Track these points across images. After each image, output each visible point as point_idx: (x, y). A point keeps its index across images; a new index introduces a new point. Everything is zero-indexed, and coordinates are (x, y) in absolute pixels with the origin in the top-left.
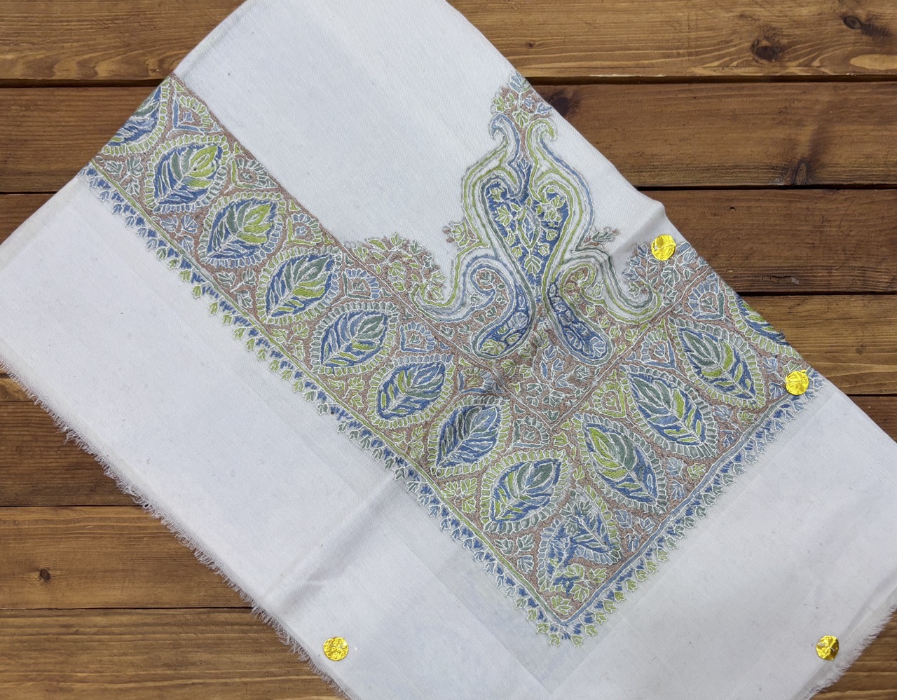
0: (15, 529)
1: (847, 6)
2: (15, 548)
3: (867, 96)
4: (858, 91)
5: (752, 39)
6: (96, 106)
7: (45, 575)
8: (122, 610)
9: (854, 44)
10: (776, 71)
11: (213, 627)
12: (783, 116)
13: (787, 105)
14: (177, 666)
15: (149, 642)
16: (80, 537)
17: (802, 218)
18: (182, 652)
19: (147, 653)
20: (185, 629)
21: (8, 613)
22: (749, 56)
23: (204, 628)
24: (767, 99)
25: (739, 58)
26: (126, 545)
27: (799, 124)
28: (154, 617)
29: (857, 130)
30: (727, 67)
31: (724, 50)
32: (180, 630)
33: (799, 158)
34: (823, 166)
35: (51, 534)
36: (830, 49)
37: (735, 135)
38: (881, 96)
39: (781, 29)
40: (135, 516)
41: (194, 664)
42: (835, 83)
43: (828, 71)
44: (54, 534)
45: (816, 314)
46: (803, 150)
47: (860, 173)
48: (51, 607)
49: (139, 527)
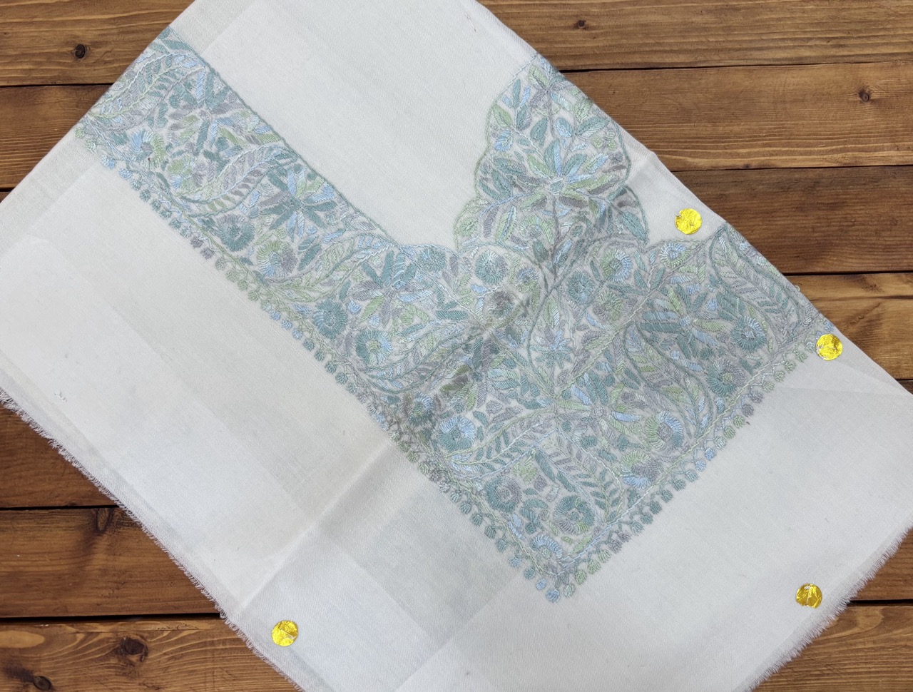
0: (897, 142)
2: (897, 123)
3: (32, 602)
4: (40, 607)
5: (148, 662)
7: (864, 95)
8: (783, 63)
10: (123, 627)
11: (689, 47)
12: (122, 580)
13: (116, 592)
14: (726, 9)
15: (755, 32)
16: (830, 135)
18: (721, 23)
19: (757, 21)
20: (719, 45)
21: (900, 58)
22: (151, 643)
23: (700, 47)
25: (161, 640)
26: (783, 128)
27: (104, 572)
28: (751, 57)
29: (44, 566)
31: (177, 649)
32: (724, 44)
33: (105, 535)
35: (861, 137)
38: (19, 602)
39: (116, 675)
40: (776, 158)
41: (709, 11)
43: (69, 629)
44: (857, 137)
47: (41, 522)
48: (857, 64)
49: (770, 147)
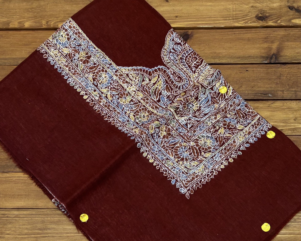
1: (290, 3)
6: (23, 37)
9: (293, 15)
17: (273, 74)
24: (260, 34)
30: (247, 23)
34: (281, 56)
36: (284, 17)
37: (249, 46)
42: (285, 28)
45: (279, 107)
46: (274, 51)
